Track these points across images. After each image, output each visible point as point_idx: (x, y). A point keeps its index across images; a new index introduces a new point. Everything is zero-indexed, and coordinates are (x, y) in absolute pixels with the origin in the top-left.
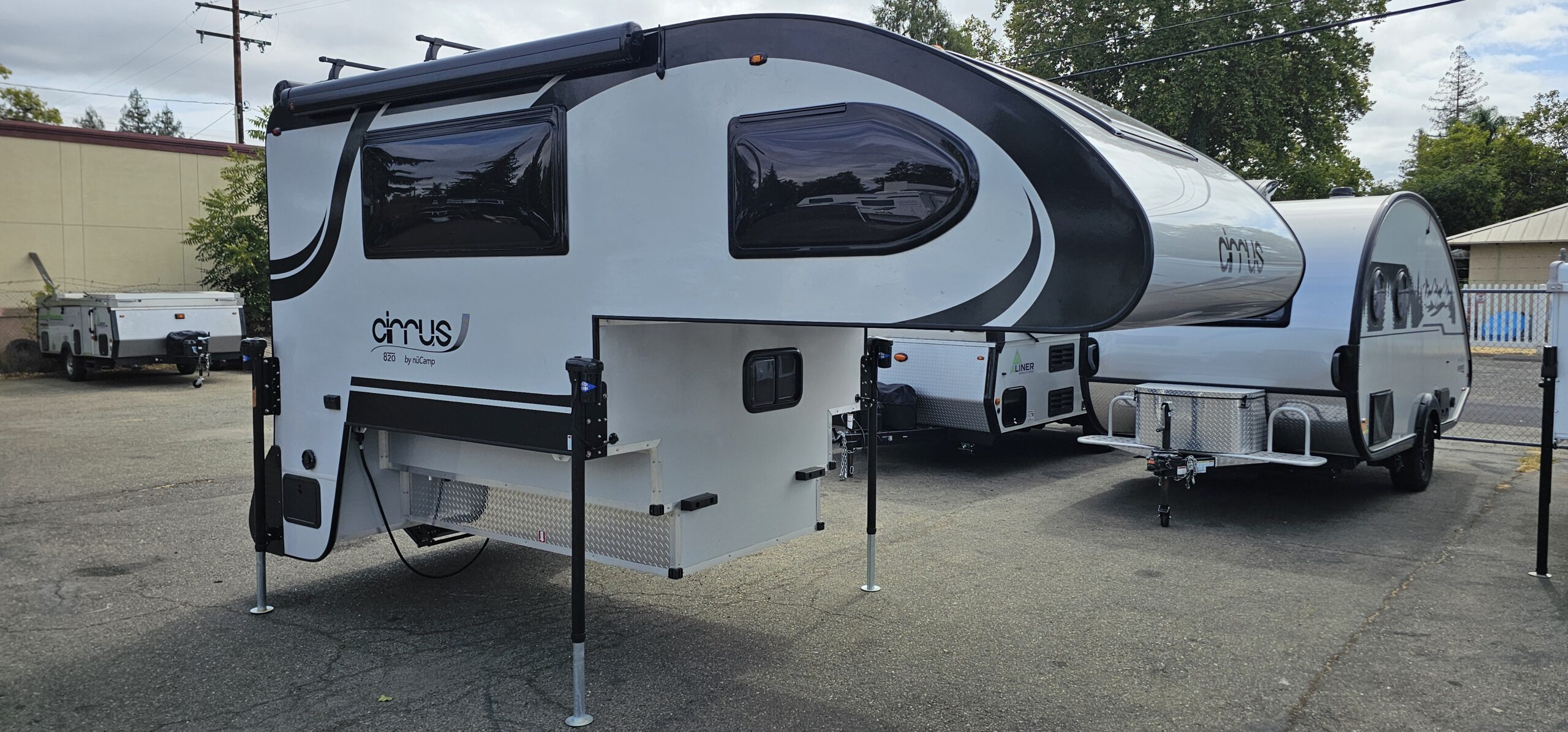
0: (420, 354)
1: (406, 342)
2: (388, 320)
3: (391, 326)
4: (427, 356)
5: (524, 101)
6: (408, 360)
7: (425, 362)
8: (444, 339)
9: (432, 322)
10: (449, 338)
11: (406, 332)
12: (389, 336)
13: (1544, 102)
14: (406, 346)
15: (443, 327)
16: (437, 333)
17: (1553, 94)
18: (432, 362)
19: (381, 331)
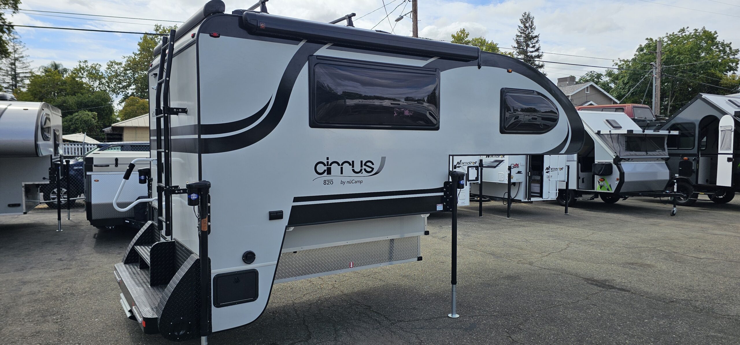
0: (353, 178)
1: (342, 173)
2: (328, 162)
3: (331, 165)
4: (357, 179)
5: (420, 63)
6: (343, 183)
7: (356, 182)
8: (369, 169)
9: (362, 162)
10: (373, 169)
11: (342, 168)
12: (329, 171)
13: (82, 65)
14: (342, 175)
15: (369, 164)
16: (364, 167)
17: (86, 61)
18: (361, 182)
19: (321, 168)
